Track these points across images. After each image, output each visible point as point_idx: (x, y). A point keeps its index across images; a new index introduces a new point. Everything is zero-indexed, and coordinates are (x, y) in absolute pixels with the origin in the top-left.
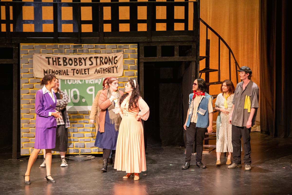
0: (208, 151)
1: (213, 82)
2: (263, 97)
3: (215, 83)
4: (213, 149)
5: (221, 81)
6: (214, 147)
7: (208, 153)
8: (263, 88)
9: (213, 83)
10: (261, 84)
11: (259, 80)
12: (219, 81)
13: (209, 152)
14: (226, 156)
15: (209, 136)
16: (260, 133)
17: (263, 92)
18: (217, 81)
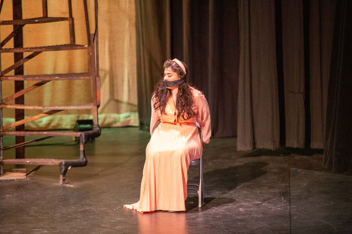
0: (24, 172)
1: (31, 18)
2: (143, 50)
3: (37, 21)
4: (35, 168)
5: (49, 16)
6: (38, 163)
7: (25, 177)
8: (142, 31)
9: (31, 21)
10: (138, 22)
11: (133, 13)
12: (45, 14)
13: (27, 175)
14: (66, 182)
15: (26, 139)
16: (138, 129)
17: (143, 39)
18: (40, 17)
